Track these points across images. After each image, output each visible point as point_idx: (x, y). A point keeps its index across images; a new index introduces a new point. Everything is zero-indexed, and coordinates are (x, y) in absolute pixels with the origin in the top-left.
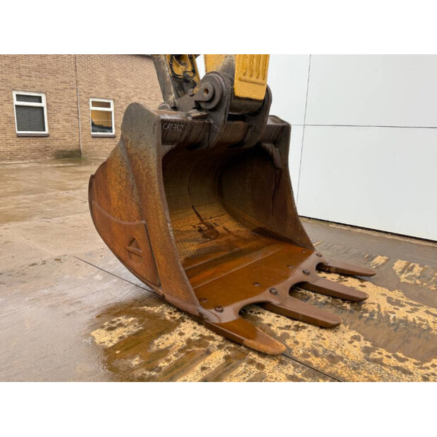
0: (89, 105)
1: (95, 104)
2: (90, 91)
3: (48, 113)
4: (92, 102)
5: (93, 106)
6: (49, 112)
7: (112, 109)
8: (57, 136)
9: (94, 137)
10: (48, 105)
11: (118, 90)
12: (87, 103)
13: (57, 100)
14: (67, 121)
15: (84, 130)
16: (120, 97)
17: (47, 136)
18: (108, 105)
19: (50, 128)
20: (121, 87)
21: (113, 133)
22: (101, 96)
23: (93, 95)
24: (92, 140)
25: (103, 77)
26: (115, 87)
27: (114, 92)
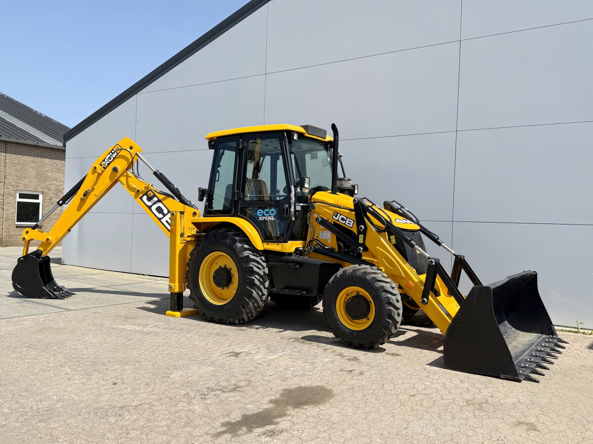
0: (16, 197)
1: (21, 196)
2: (18, 184)
4: (20, 194)
5: (20, 197)
7: (40, 201)
11: (48, 183)
12: (14, 196)
15: (7, 219)
16: (49, 189)
18: (37, 197)
20: (52, 181)
22: (30, 189)
23: (21, 188)
24: (16, 229)
25: (33, 173)
26: (45, 181)
27: (43, 185)
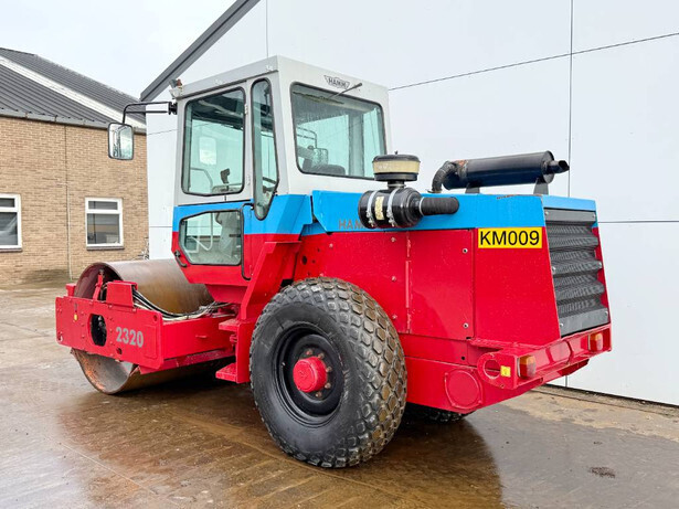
0: (84, 207)
1: (93, 205)
3: (23, 220)
5: (90, 208)
6: (25, 218)
7: (119, 211)
8: (34, 251)
9: (91, 250)
10: (23, 209)
11: (129, 184)
12: (82, 205)
13: (37, 203)
14: (50, 230)
16: (132, 195)
17: (20, 251)
18: (114, 205)
19: (24, 241)
20: (134, 181)
21: (121, 244)
22: (103, 194)
23: (91, 193)
24: (87, 254)
25: (106, 170)
26: (125, 181)
27: (122, 188)
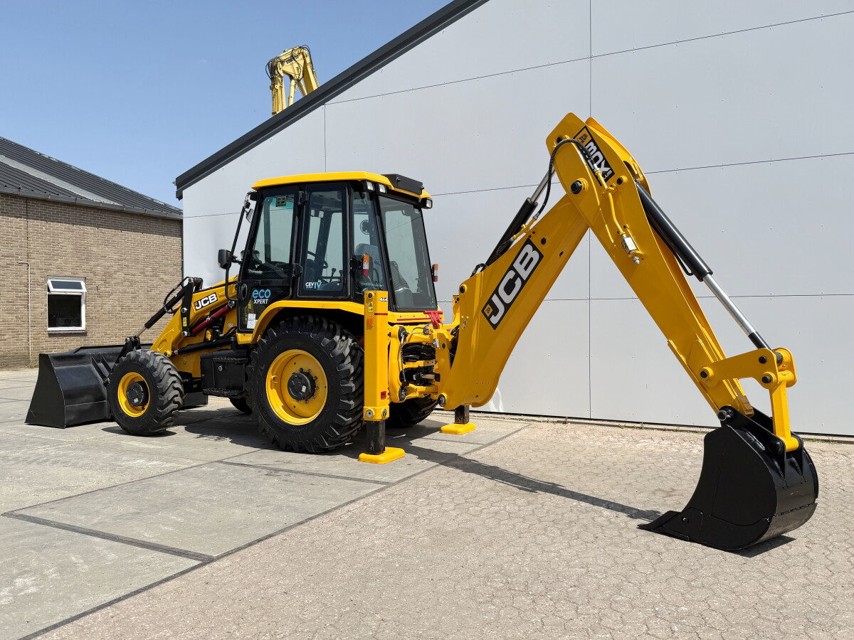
2: (48, 267)
4: (55, 282)
9: (51, 335)
11: (92, 263)
14: (9, 312)
15: (35, 324)
16: (95, 274)
20: (97, 260)
21: (83, 327)
22: (67, 274)
23: (54, 272)
24: (48, 339)
26: (88, 260)
27: (85, 267)
